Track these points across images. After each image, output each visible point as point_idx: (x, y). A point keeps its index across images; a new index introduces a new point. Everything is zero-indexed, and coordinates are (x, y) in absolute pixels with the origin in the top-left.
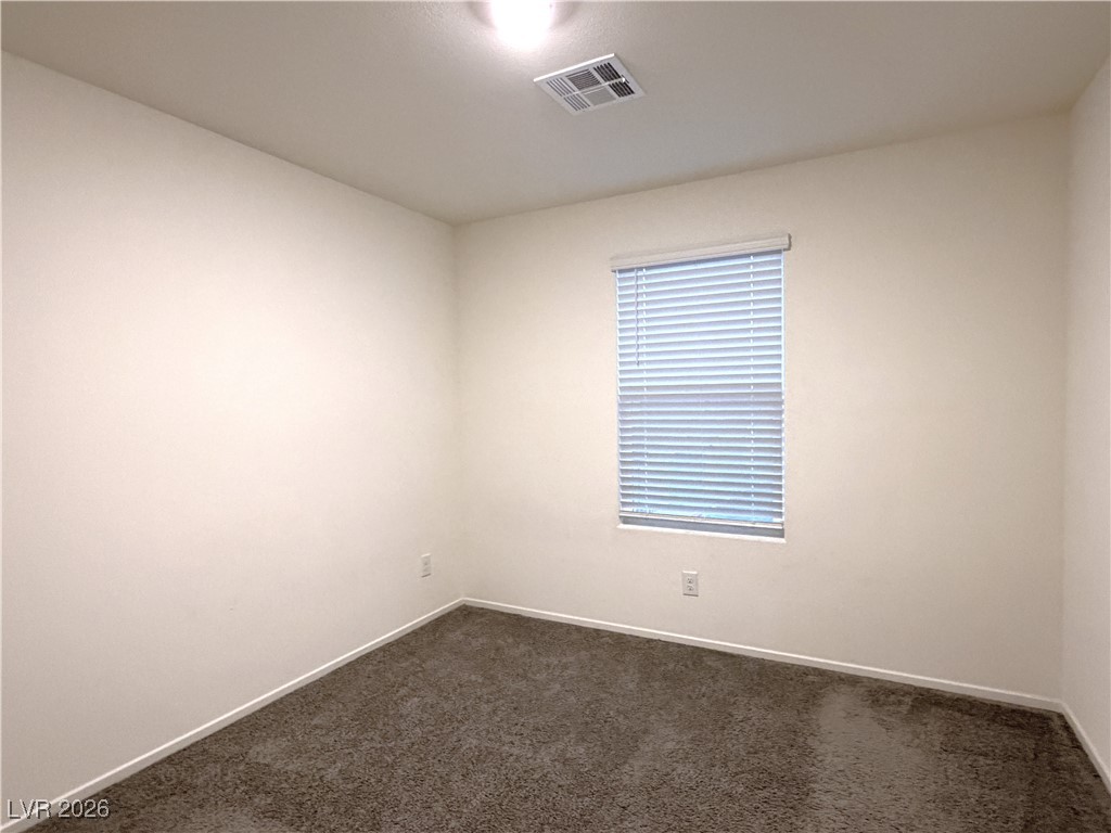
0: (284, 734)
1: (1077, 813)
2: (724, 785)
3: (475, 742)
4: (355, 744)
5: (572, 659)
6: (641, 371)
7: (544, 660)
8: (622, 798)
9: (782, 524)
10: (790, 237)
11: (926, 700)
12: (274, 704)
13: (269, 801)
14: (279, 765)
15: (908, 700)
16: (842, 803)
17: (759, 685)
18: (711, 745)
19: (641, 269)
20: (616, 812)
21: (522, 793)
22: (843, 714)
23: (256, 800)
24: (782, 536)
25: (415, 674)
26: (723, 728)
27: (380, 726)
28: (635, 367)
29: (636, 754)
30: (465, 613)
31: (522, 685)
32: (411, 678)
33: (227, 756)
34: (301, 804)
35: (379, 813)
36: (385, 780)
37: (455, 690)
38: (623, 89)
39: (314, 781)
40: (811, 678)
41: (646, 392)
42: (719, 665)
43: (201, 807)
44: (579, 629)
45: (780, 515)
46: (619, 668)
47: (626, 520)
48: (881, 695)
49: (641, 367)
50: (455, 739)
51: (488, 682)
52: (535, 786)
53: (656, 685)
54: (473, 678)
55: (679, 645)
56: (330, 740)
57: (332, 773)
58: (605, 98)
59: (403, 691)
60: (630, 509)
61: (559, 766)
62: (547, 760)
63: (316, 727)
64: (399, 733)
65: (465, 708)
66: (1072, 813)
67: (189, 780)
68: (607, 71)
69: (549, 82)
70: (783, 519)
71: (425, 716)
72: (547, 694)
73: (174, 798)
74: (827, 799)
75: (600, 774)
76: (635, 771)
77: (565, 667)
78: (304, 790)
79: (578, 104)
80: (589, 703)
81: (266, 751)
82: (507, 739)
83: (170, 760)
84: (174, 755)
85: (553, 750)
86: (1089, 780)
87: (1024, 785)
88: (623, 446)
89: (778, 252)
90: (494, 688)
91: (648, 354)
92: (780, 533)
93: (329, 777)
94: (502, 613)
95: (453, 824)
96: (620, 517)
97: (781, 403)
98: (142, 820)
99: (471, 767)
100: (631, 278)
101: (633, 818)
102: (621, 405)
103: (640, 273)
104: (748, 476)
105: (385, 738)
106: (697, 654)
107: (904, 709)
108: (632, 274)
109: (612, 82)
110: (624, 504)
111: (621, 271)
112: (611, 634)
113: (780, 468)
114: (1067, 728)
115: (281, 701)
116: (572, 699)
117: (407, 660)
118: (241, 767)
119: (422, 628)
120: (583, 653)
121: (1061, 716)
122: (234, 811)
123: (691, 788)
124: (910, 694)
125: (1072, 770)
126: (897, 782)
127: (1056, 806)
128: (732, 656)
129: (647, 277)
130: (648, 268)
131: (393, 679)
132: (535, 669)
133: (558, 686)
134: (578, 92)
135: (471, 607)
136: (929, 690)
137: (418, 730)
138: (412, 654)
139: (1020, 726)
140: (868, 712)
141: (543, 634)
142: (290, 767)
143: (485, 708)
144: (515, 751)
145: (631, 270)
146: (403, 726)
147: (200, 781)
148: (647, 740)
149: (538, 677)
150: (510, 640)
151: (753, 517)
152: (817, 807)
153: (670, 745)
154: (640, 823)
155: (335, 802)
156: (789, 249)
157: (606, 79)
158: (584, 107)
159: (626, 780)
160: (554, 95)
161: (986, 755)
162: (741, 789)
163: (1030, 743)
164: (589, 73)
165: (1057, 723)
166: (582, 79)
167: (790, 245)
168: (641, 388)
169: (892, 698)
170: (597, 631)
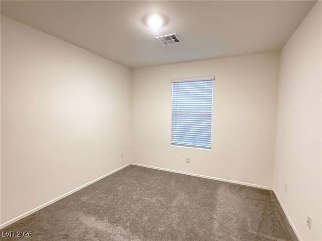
0: (89, 195)
1: (274, 211)
2: (196, 206)
3: (136, 197)
4: (107, 197)
5: (159, 178)
6: (178, 108)
7: (152, 178)
8: (172, 209)
9: (210, 146)
10: (215, 77)
11: (242, 187)
12: (85, 188)
13: (87, 210)
14: (88, 202)
15: (238, 187)
16: (222, 210)
17: (204, 184)
18: (193, 197)
19: (178, 83)
20: (170, 212)
21: (149, 208)
22: (223, 191)
23: (84, 210)
24: (210, 149)
25: (120, 181)
26: (195, 194)
27: (112, 193)
28: (176, 107)
29: (175, 199)
30: (132, 167)
31: (147, 184)
32: (120, 182)
33: (75, 200)
34: (95, 210)
35: (114, 212)
36: (115, 205)
37: (130, 185)
38: (177, 41)
39: (98, 205)
40: (216, 182)
41: (179, 113)
42: (194, 179)
43: (70, 211)
44: (160, 171)
45: (210, 144)
46: (170, 180)
47: (173, 144)
48: (232, 186)
49: (178, 107)
50: (131, 196)
51: (138, 183)
52: (151, 206)
53: (179, 184)
54: (135, 182)
55: (185, 175)
56: (100, 196)
57: (102, 204)
58: (172, 42)
59: (118, 185)
60: (174, 141)
61: (157, 202)
62: (154, 200)
63: (97, 193)
64: (117, 194)
65: (133, 189)
66: (273, 212)
67: (66, 205)
68: (174, 37)
69: (159, 38)
70: (211, 145)
71: (124, 191)
72: (153, 186)
73: (63, 209)
74: (219, 209)
75: (167, 203)
76: (175, 203)
77: (157, 180)
78: (95, 207)
79: (166, 43)
80: (163, 188)
81: (85, 199)
82: (144, 196)
83: (60, 201)
84: (62, 199)
85: (155, 198)
86: (277, 205)
87: (263, 206)
88: (172, 126)
89: (212, 80)
90: (140, 185)
91: (180, 103)
92: (210, 148)
93: (101, 204)
94: (141, 167)
95: (132, 214)
96: (171, 143)
97: (211, 117)
98: (56, 214)
99: (136, 202)
100: (176, 85)
101: (175, 213)
102: (173, 116)
103: (178, 84)
104: (203, 134)
105: (114, 196)
106: (189, 177)
107: (237, 189)
108: (176, 84)
109: (174, 39)
110: (172, 140)
111: (173, 83)
112: (168, 172)
113: (210, 133)
114: (274, 194)
115: (87, 187)
116: (159, 187)
117: (118, 178)
118: (79, 202)
119: (121, 170)
120: (161, 176)
121: (272, 191)
122: (79, 212)
123: (188, 207)
124: (239, 186)
125: (274, 203)
126: (235, 205)
127: (270, 210)
128: (198, 177)
129: (180, 85)
130: (180, 82)
131: (114, 182)
132: (150, 180)
133: (156, 184)
134: (166, 41)
135: (133, 165)
136: (243, 185)
137: (122, 194)
138: (119, 176)
139: (263, 193)
140: (229, 190)
141: (151, 172)
142: (91, 202)
143: (138, 189)
144: (146, 199)
145: (176, 83)
146: (118, 193)
147: (69, 205)
148: (177, 196)
149: (151, 182)
150: (143, 173)
151: (204, 144)
152: (217, 211)
153: (183, 197)
154: (176, 214)
155: (103, 210)
156: (214, 80)
157: (173, 38)
158: (167, 44)
159: (173, 205)
160: (161, 41)
161: (255, 199)
162: (199, 207)
163: (265, 197)
164: (169, 37)
165: (271, 193)
166: (167, 38)
167: (215, 79)
168: (177, 112)
169: (235, 187)
170: (165, 171)
